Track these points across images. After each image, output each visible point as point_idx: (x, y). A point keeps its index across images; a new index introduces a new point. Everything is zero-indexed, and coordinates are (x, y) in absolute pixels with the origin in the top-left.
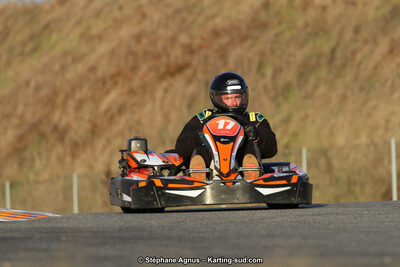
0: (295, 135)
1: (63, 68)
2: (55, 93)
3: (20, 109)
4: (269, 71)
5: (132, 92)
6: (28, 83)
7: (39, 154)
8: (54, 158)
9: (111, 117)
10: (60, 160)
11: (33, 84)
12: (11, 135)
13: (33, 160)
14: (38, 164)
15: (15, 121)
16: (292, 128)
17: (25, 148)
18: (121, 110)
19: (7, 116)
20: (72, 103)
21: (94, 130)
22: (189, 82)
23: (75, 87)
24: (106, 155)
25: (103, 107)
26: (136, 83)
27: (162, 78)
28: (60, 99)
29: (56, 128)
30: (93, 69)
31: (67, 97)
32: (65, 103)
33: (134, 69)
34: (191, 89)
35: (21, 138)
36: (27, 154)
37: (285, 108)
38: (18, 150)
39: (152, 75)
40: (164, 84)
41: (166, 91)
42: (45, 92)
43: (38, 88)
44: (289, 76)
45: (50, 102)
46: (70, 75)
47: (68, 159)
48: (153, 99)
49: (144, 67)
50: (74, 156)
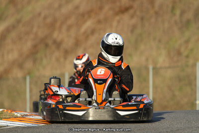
0: (192, 50)
1: (60, 6)
2: (55, 21)
3: (35, 30)
4: (178, 12)
5: (99, 22)
6: (40, 14)
7: (46, 56)
8: (54, 59)
9: (87, 36)
10: (58, 60)
11: (43, 15)
12: (28, 45)
13: (42, 59)
14: (45, 62)
15: (32, 36)
16: (190, 46)
17: (37, 52)
18: (93, 32)
19: (28, 33)
20: (64, 28)
21: (77, 44)
22: (132, 17)
23: (67, 17)
25: (83, 30)
26: (102, 17)
27: (117, 14)
28: (58, 24)
29: (55, 42)
30: (77, 7)
31: (63, 23)
32: (60, 28)
33: (101, 8)
34: (134, 21)
35: (35, 46)
36: (39, 55)
37: (187, 34)
38: (33, 53)
39: (111, 12)
40: (118, 18)
41: (119, 22)
42: (49, 20)
43: (45, 18)
44: (190, 15)
45: (52, 26)
46: (64, 10)
47: (62, 60)
48: (111, 26)
49: (107, 8)
50: (65, 58)
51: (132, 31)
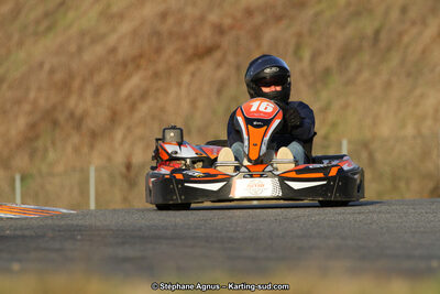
0: (334, 125)
1: (80, 49)
2: (71, 76)
3: (32, 95)
4: (307, 54)
5: (156, 75)
6: (41, 65)
7: (53, 144)
8: (69, 149)
9: (133, 103)
10: (77, 150)
11: (47, 67)
12: (22, 122)
13: (46, 150)
14: (51, 155)
15: (27, 107)
16: (331, 117)
17: (37, 137)
18: (144, 96)
19: (18, 102)
20: (89, 88)
21: (114, 118)
22: (219, 65)
23: (93, 70)
24: (127, 145)
25: (124, 92)
26: (161, 66)
27: (189, 60)
28: (76, 84)
29: (72, 115)
30: (113, 50)
31: (84, 81)
32: (81, 89)
33: (158, 51)
34: (221, 73)
35: (33, 126)
36: (40, 144)
37: (324, 95)
38: (30, 138)
39: (178, 57)
40: (191, 67)
41: (193, 75)
42: (59, 76)
43: (52, 72)
44: (329, 59)
45: (65, 87)
46: (88, 56)
47: (85, 150)
48: (179, 84)
49: (169, 49)
50: (92, 147)
51: (219, 92)
